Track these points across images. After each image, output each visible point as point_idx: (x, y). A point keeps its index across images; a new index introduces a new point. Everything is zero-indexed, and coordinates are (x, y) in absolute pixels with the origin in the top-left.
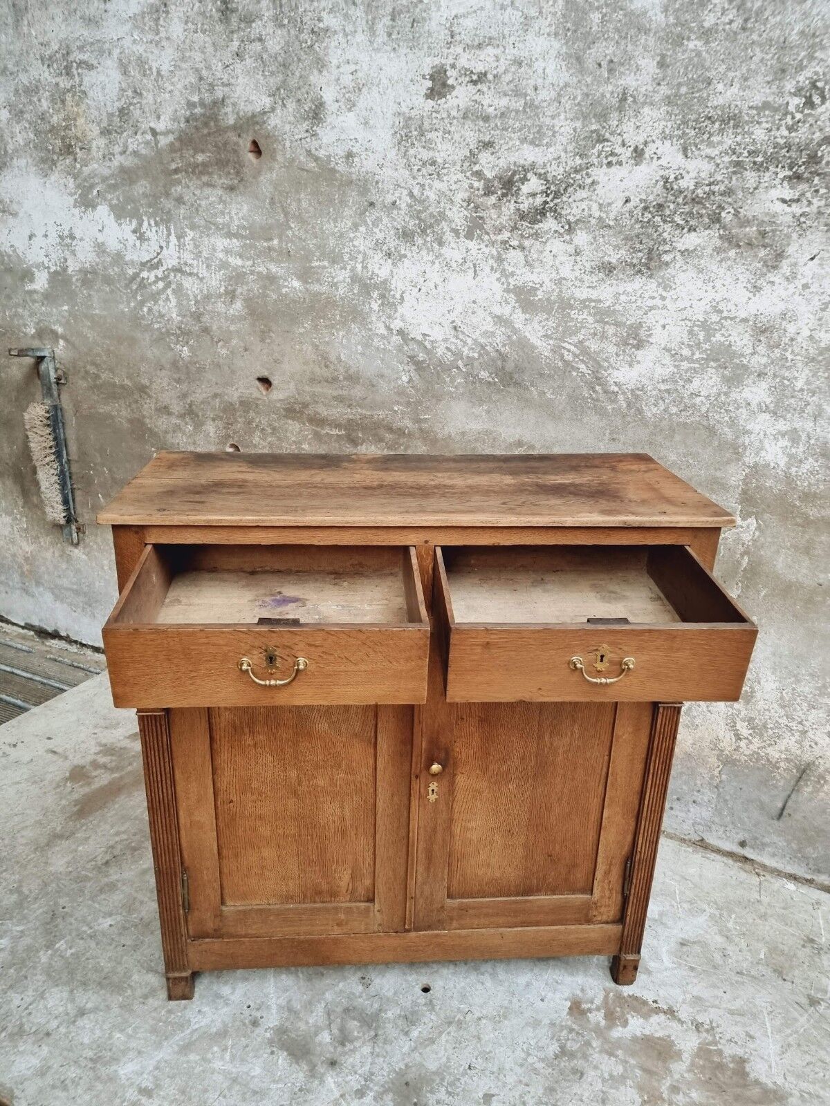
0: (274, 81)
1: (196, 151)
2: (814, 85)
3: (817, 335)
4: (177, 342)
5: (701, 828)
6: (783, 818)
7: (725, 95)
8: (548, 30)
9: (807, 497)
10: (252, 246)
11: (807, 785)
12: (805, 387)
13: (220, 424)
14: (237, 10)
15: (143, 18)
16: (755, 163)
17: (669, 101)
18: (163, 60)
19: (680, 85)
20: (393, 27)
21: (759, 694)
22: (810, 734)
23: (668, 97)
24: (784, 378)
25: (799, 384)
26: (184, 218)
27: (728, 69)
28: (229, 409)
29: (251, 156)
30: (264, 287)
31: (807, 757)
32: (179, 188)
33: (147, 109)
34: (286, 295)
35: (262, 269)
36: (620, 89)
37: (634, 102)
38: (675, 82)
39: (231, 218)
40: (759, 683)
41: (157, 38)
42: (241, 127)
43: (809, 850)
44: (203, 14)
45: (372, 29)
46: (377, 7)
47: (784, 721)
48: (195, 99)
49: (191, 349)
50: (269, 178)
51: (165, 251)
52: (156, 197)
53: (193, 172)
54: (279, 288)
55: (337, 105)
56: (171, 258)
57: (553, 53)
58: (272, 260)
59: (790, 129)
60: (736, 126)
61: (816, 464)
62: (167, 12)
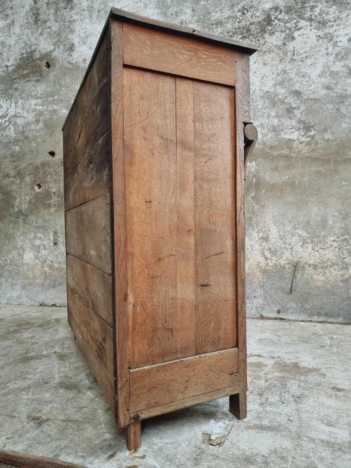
0: (54, 41)
1: (24, 70)
2: (244, 8)
3: (262, 88)
4: (14, 145)
5: (260, 309)
6: (293, 293)
7: (216, 16)
8: (153, 7)
9: (272, 148)
10: (46, 101)
11: (298, 273)
12: (262, 107)
13: (32, 176)
14: (41, 19)
15: (4, 28)
16: (229, 35)
17: (197, 21)
18: (12, 41)
19: (200, 16)
20: (99, 15)
21: (271, 236)
22: (294, 248)
23: (197, 20)
24: (254, 106)
25: (260, 107)
26: (18, 96)
27: (215, 8)
28: (36, 168)
29: (46, 68)
30: (52, 115)
31: (296, 260)
32: (16, 85)
33: (4, 59)
34: (60, 116)
35: (51, 108)
36: (180, 21)
37: (186, 23)
38: (199, 15)
39: (38, 92)
40: (270, 231)
41: (9, 34)
42: (42, 58)
43: (306, 305)
44: (28, 23)
45: (91, 17)
46: (92, 10)
47: (283, 245)
48: (24, 51)
49: (20, 147)
50: (52, 74)
51: (9, 110)
52: (6, 90)
53: (22, 78)
54: (58, 114)
55: (79, 44)
56: (12, 112)
57: (156, 13)
58: (55, 104)
59: (239, 22)
60: (221, 25)
61: (272, 135)
62: (14, 25)
